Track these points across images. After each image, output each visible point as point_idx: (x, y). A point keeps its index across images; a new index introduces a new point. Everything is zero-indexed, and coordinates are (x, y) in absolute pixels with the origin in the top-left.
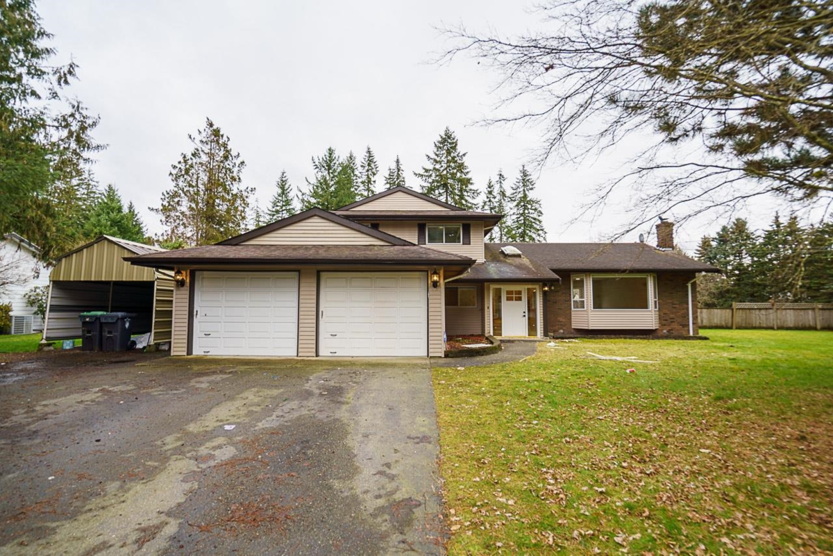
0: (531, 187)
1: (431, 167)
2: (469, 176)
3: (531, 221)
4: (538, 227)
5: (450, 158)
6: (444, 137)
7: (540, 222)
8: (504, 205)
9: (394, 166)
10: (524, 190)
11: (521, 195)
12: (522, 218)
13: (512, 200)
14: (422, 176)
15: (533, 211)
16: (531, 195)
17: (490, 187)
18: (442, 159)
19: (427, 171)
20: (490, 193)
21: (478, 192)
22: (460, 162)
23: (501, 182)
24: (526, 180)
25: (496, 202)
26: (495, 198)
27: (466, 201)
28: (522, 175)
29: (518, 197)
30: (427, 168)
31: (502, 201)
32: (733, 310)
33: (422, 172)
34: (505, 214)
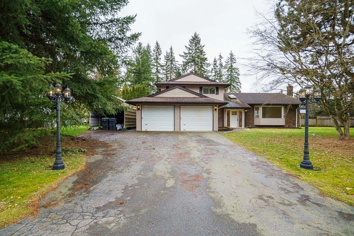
0: (234, 61)
1: (187, 52)
2: (205, 56)
3: (234, 78)
4: (237, 81)
5: (196, 47)
6: (194, 37)
7: (238, 79)
8: (222, 70)
9: (169, 51)
10: (231, 63)
11: (230, 66)
12: (230, 77)
13: (225, 68)
14: (183, 56)
15: (235, 73)
16: (234, 65)
17: (215, 62)
18: (193, 48)
19: (185, 54)
20: (215, 64)
21: (210, 64)
22: (202, 49)
23: (220, 59)
24: (232, 58)
25: (218, 69)
26: (217, 67)
27: (204, 68)
28: (230, 56)
29: (228, 66)
30: (185, 52)
31: (221, 68)
32: (317, 119)
33: (183, 54)
34: (222, 75)
